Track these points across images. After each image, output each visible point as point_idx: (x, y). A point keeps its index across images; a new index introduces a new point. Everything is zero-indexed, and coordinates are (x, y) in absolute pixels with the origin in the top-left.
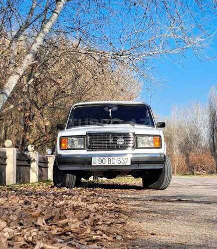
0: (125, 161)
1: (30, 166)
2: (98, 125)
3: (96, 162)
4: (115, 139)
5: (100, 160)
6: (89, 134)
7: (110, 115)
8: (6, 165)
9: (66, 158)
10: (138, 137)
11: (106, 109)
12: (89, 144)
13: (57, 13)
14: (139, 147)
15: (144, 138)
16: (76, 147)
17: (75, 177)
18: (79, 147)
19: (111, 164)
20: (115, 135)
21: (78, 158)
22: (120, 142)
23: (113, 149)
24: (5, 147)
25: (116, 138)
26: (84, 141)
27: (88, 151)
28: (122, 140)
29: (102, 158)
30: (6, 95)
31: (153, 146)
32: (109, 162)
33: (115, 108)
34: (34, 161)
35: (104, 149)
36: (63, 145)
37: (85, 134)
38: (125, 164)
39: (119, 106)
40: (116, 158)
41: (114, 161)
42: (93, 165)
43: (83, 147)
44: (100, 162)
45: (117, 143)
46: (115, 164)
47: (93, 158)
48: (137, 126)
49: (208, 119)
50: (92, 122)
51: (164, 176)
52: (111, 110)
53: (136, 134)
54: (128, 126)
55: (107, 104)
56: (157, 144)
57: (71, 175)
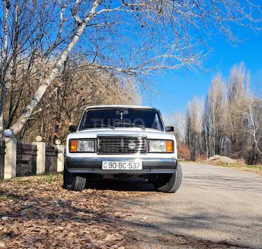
0: (137, 166)
1: (57, 156)
2: (109, 128)
3: (106, 166)
4: (126, 143)
5: (111, 164)
6: (100, 137)
7: (121, 118)
8: (37, 155)
9: (76, 161)
10: (150, 142)
11: (117, 112)
12: (99, 147)
13: (78, 36)
14: (150, 151)
15: (157, 143)
16: (86, 150)
17: (85, 179)
18: (89, 150)
19: (122, 169)
20: (127, 139)
21: (88, 161)
22: (132, 146)
23: (124, 153)
24: (36, 141)
25: (128, 142)
26: (95, 144)
27: (98, 154)
28: (134, 144)
29: (113, 162)
30: (36, 100)
31: (165, 150)
32: (120, 167)
33: (126, 112)
34: (61, 152)
35: (115, 153)
36: (73, 147)
37: (96, 137)
38: (136, 169)
39: (130, 110)
40: (127, 163)
41: (125, 166)
42: (103, 169)
43: (93, 150)
44: (111, 167)
45: (128, 148)
46: (126, 169)
47: (103, 162)
48: (147, 130)
49: (185, 123)
50: (103, 125)
51: (175, 180)
52: (122, 114)
53: (148, 138)
54: (139, 129)
55: (119, 108)
56: (170, 148)
57: (81, 178)
